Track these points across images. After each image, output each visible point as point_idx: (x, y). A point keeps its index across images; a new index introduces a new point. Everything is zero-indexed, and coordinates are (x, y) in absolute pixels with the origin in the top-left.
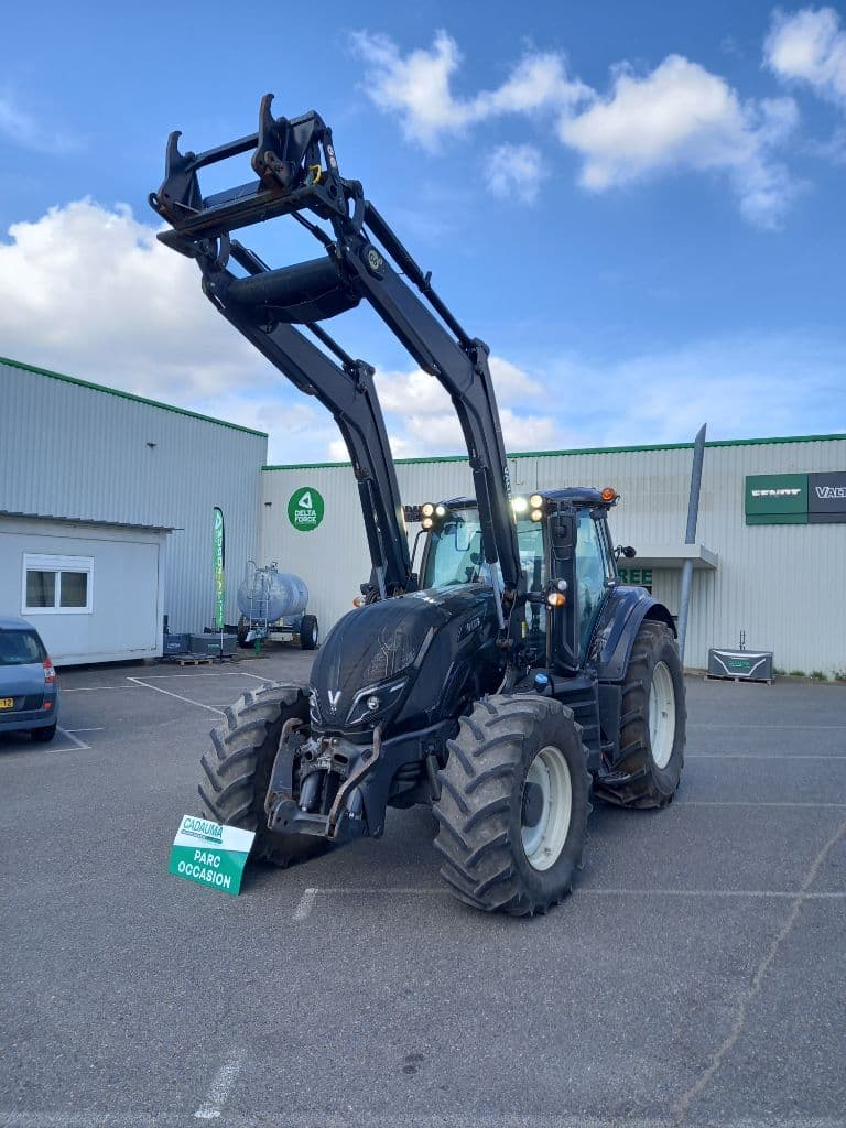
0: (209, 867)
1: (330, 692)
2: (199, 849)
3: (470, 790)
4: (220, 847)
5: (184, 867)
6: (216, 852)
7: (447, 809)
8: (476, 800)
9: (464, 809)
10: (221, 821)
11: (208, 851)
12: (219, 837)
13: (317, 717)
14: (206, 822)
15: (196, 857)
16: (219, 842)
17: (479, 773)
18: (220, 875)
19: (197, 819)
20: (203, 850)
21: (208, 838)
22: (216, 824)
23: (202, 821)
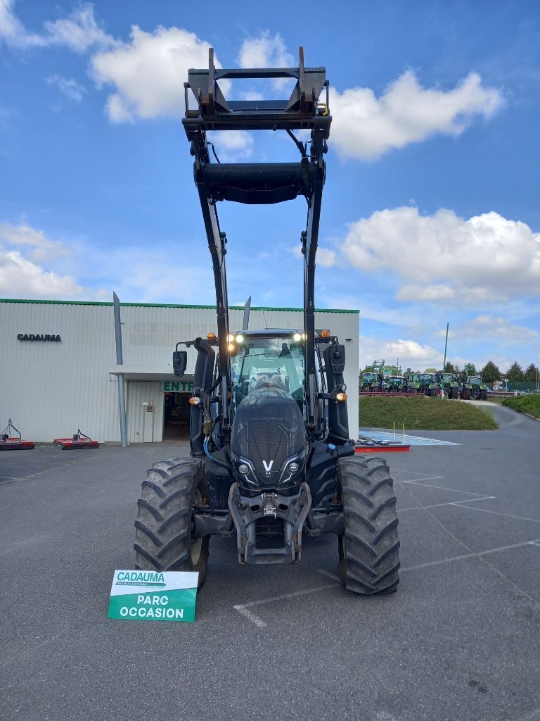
0: (155, 607)
1: (264, 462)
2: (141, 594)
3: (374, 517)
4: (165, 589)
5: (125, 612)
6: (160, 594)
7: (357, 531)
8: (379, 523)
9: (372, 530)
10: (159, 568)
11: (152, 595)
12: (161, 582)
13: (253, 480)
14: (143, 572)
15: (139, 601)
16: (163, 585)
17: (377, 506)
18: (171, 609)
19: (130, 572)
20: (145, 595)
21: (148, 584)
22: (154, 573)
23: (138, 572)
